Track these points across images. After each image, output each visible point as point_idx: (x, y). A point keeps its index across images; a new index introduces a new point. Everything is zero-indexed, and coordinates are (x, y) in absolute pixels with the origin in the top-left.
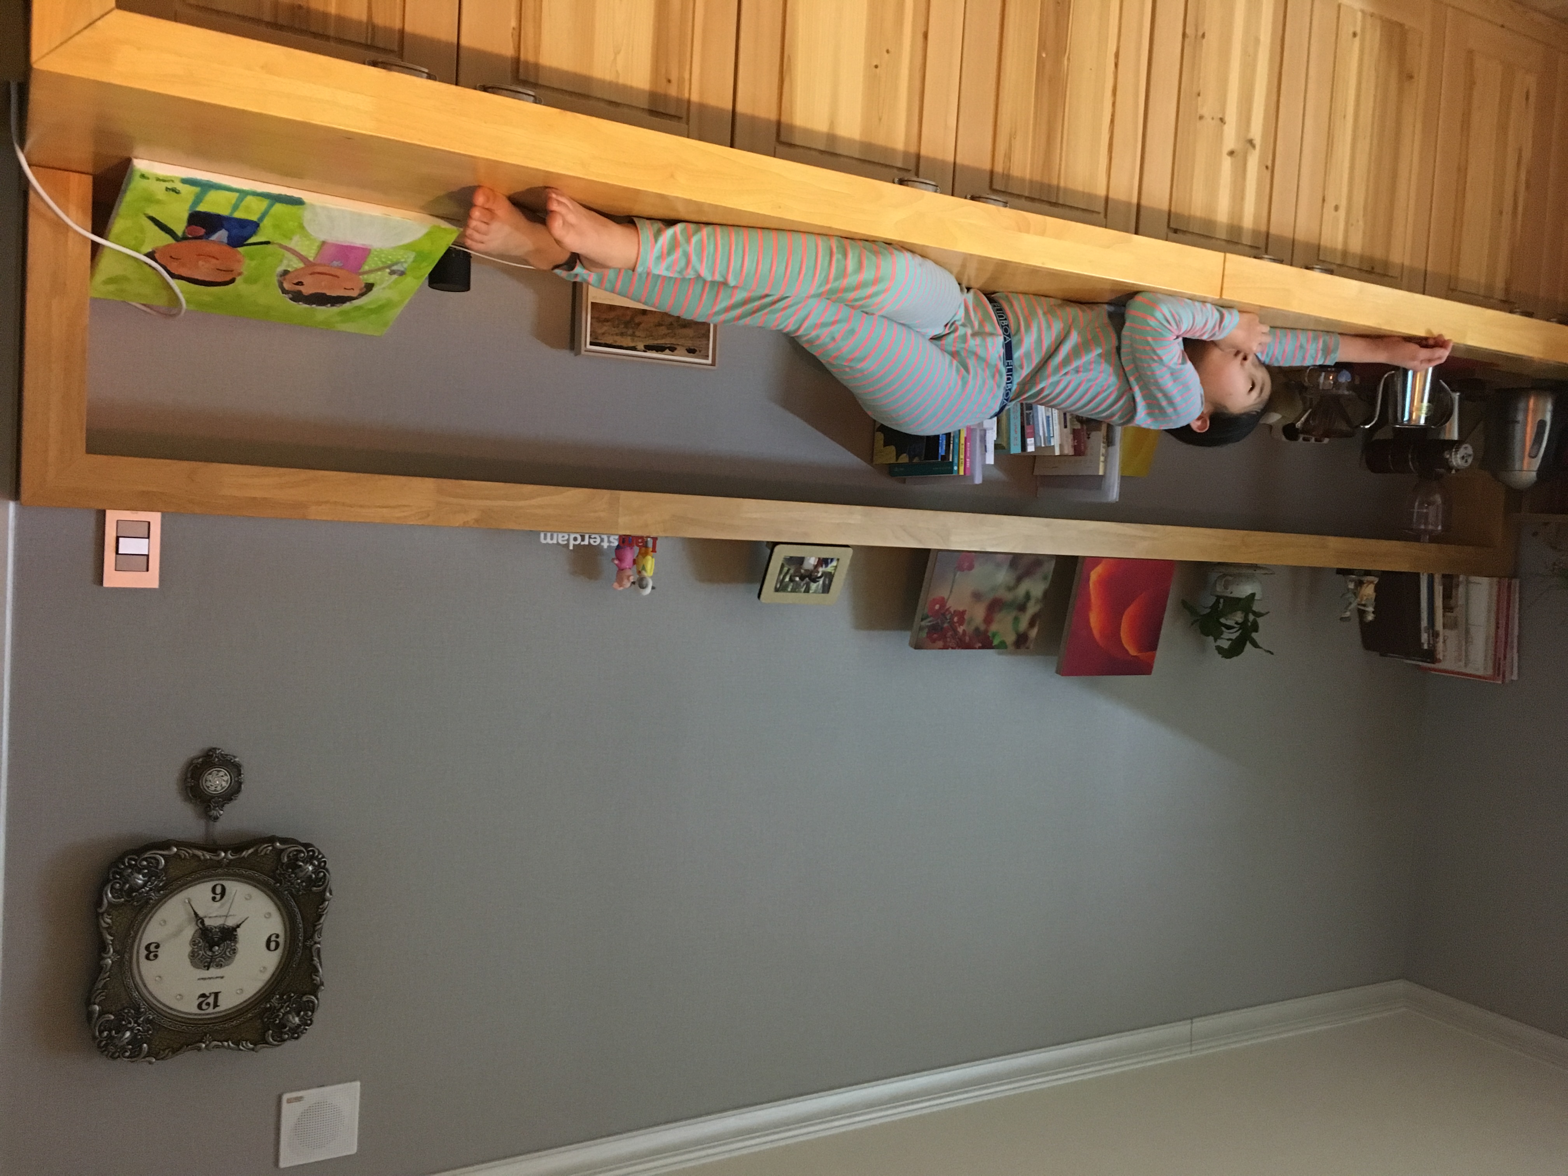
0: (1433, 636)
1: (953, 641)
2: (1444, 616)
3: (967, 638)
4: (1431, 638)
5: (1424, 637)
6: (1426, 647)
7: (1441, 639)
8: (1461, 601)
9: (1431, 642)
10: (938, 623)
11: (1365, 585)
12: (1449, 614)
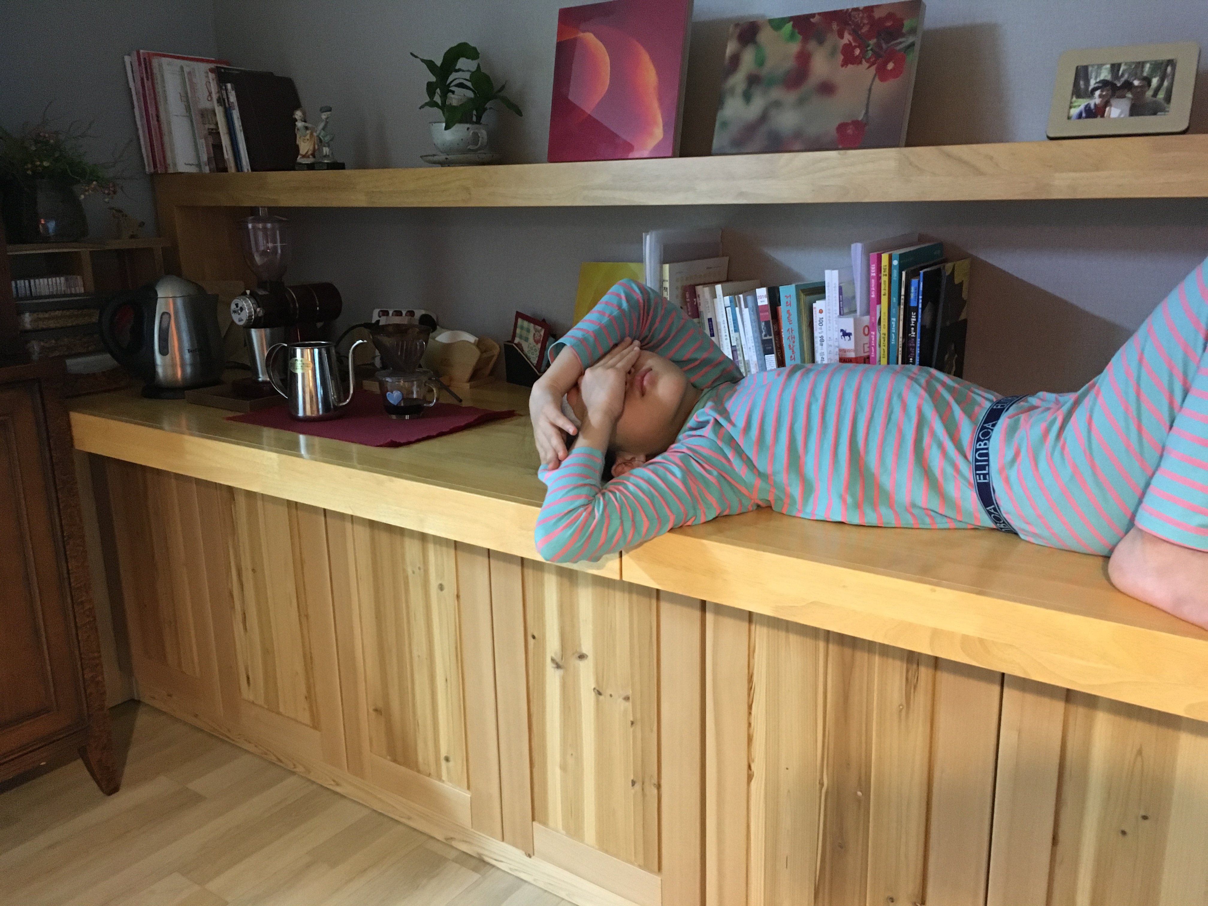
0: (224, 100)
1: (858, 20)
2: (217, 124)
3: (835, 26)
4: (225, 97)
5: (233, 98)
6: (229, 86)
7: (215, 97)
8: (202, 142)
9: (224, 92)
10: (887, 42)
11: (310, 152)
12: (212, 126)
